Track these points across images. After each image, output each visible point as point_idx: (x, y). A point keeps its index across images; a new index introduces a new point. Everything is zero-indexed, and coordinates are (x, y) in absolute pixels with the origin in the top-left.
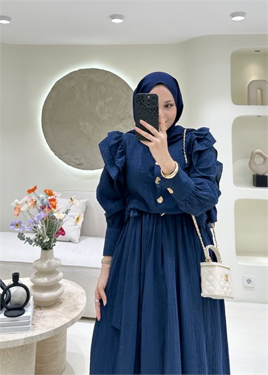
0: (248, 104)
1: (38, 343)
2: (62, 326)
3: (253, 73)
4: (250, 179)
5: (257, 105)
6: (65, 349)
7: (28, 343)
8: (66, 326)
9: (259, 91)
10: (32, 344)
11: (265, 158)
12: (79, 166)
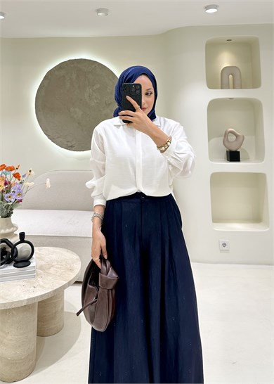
0: (222, 88)
2: (60, 288)
3: (226, 60)
4: (224, 154)
5: (229, 88)
9: (231, 76)
10: (34, 304)
11: (237, 136)
12: (71, 148)
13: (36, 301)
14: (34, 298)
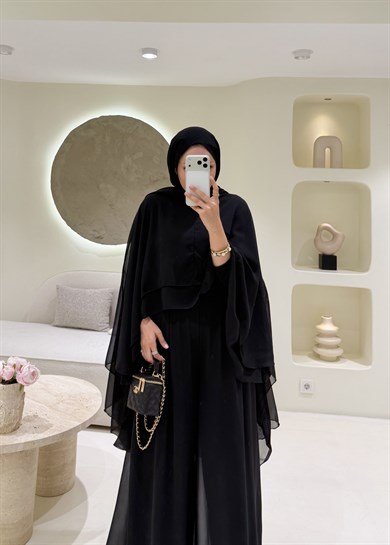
0: (314, 167)
1: (41, 449)
2: (71, 430)
3: (322, 126)
5: (322, 165)
6: (74, 461)
7: (28, 448)
8: (76, 430)
9: (327, 150)
10: (33, 450)
11: (335, 235)
12: (98, 239)
13: (37, 446)
14: (33, 442)
